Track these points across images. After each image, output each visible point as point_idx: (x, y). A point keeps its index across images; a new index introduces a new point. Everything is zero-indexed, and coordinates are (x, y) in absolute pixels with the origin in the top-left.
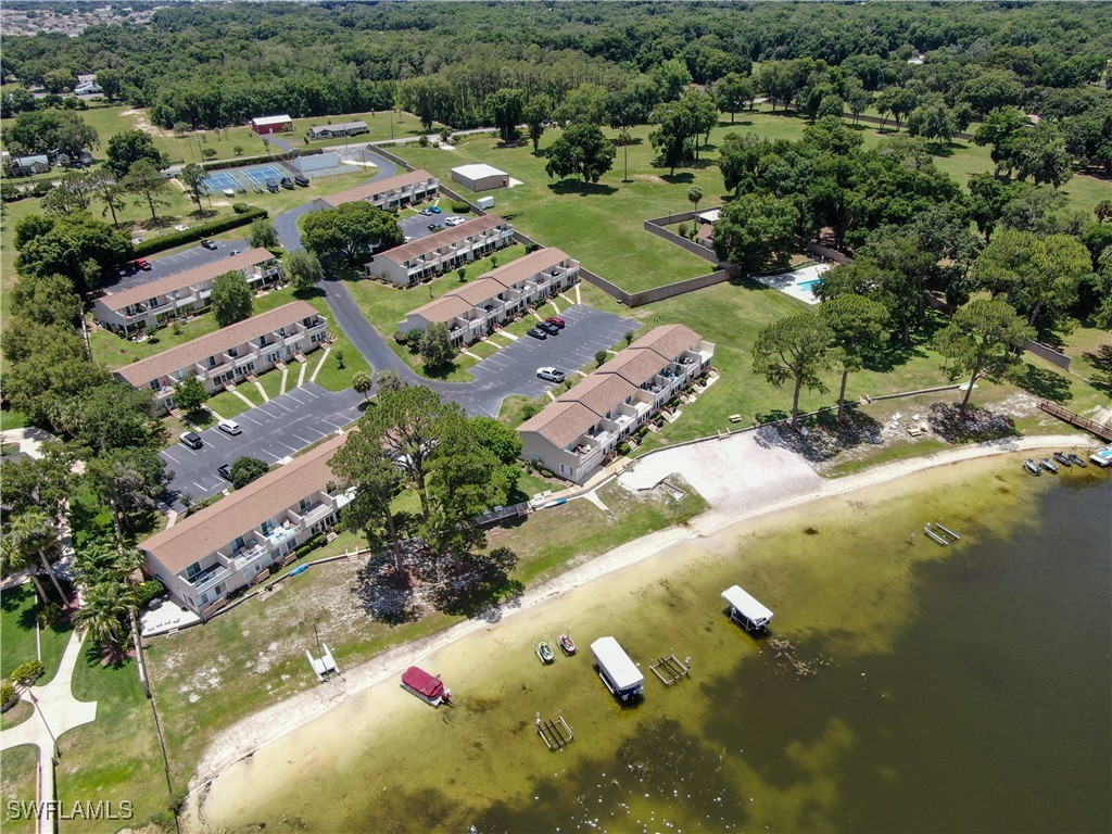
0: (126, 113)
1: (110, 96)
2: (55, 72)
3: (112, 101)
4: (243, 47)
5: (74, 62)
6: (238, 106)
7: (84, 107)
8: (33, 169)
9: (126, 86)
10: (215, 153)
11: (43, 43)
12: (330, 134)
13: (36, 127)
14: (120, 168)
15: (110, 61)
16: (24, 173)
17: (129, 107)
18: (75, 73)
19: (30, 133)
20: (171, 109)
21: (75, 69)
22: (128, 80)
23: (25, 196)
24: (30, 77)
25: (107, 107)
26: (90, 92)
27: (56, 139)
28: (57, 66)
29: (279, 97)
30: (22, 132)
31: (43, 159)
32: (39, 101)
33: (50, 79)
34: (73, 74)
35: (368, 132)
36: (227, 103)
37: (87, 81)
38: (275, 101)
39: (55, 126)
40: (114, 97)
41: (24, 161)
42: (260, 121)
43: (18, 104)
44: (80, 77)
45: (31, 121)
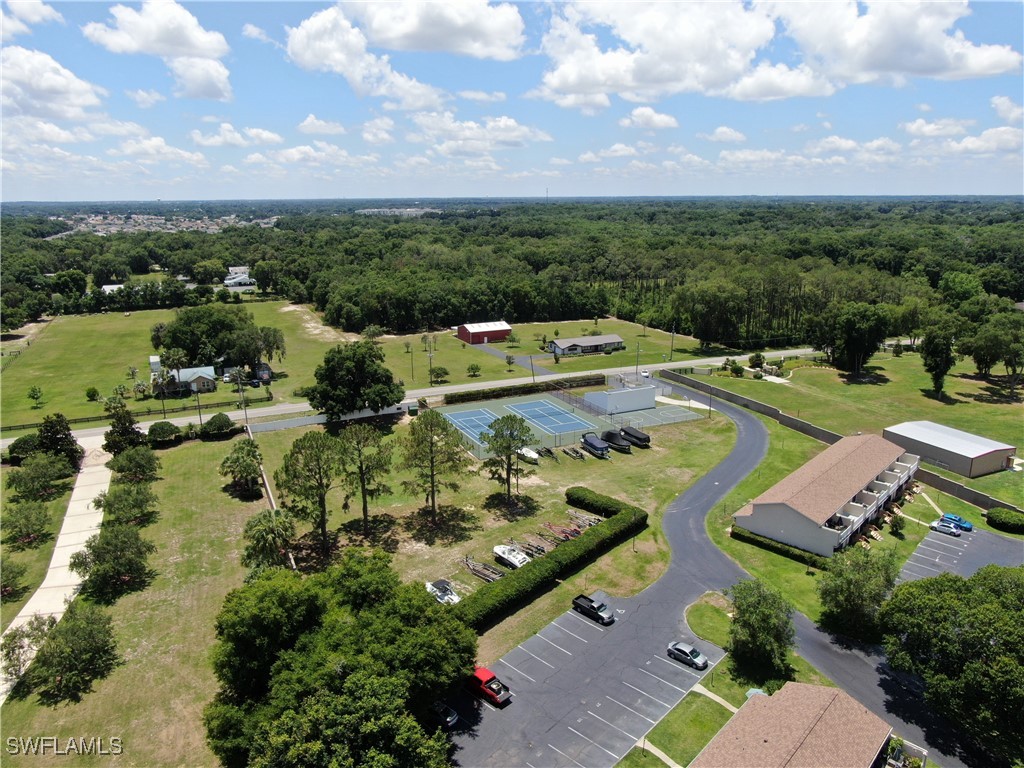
0: (286, 309)
1: (264, 289)
2: (206, 263)
3: (265, 294)
4: (395, 246)
5: (227, 253)
6: (437, 307)
7: (237, 300)
8: (194, 387)
9: (286, 279)
10: (447, 374)
11: (188, 238)
12: (579, 350)
13: (204, 327)
14: (338, 400)
15: (264, 254)
16: (181, 391)
17: (287, 302)
18: (227, 265)
19: (193, 333)
20: (355, 308)
21: (227, 261)
22: (288, 273)
23: (187, 438)
24: (179, 267)
25: (262, 301)
26: (240, 284)
27: (230, 345)
28: (209, 256)
29: (485, 298)
30: (185, 333)
31: (208, 372)
32: (190, 291)
33: (201, 270)
34: (224, 265)
35: (624, 348)
36: (424, 304)
37: (240, 274)
38: (478, 303)
39: (230, 328)
40: (269, 290)
41: (185, 375)
42: (473, 328)
43: (167, 294)
44: (230, 269)
45: (198, 320)
